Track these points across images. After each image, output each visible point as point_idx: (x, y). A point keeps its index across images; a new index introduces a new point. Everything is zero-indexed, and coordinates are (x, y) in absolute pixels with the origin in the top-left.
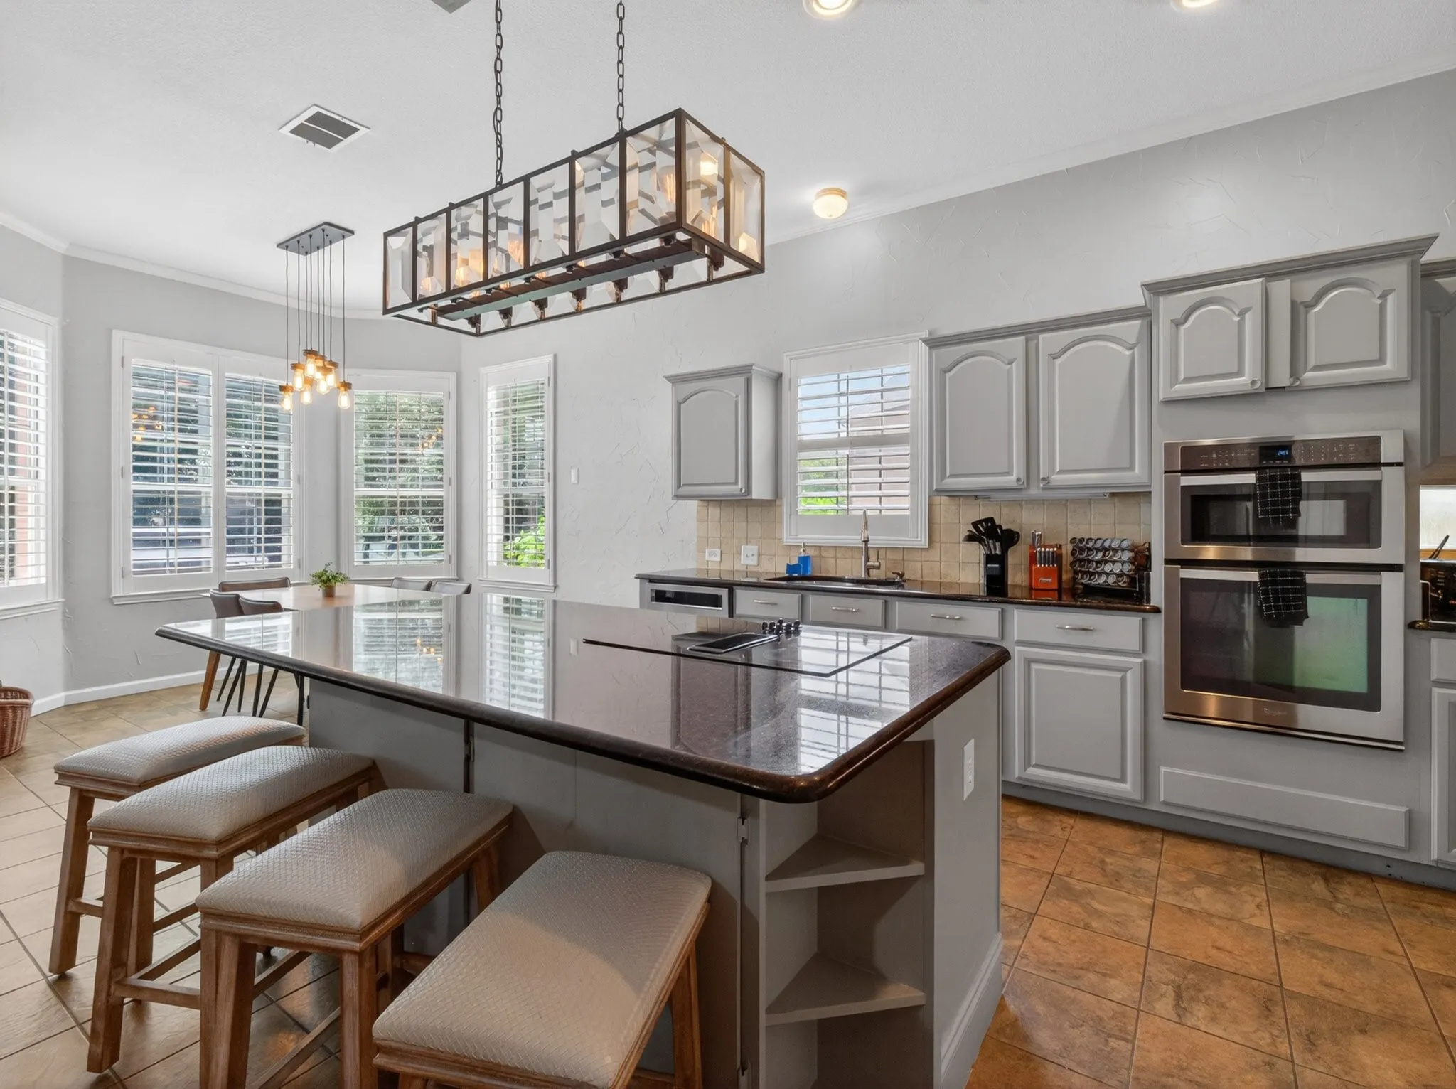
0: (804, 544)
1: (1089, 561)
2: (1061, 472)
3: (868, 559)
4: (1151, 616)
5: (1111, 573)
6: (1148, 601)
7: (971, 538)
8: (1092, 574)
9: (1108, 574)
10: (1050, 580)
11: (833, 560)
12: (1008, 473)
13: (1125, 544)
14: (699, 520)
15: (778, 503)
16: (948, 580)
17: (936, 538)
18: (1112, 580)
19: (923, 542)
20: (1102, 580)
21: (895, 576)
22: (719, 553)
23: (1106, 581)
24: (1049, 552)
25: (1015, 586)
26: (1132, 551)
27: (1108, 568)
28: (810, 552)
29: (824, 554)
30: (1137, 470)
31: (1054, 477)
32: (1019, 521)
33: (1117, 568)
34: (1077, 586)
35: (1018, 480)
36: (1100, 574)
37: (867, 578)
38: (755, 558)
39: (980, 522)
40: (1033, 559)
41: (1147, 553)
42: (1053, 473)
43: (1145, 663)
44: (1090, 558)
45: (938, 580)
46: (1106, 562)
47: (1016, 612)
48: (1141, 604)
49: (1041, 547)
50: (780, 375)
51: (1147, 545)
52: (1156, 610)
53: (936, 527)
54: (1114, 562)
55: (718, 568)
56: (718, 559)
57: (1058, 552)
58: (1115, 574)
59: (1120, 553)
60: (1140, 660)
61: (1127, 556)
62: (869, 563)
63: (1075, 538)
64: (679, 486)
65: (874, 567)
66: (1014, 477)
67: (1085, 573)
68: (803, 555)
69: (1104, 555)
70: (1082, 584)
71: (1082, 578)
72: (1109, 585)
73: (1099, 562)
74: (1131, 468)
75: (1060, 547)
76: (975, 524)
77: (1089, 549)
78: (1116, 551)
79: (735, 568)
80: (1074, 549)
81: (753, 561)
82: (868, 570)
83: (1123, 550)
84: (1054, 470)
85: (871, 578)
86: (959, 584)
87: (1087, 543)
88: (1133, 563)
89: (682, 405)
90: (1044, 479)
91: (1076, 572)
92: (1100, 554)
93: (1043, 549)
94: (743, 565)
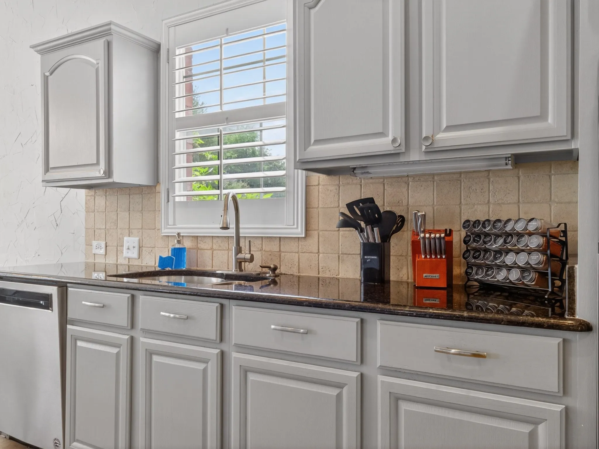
0: (179, 234)
1: (486, 251)
2: (450, 128)
3: (239, 250)
4: (576, 337)
5: (515, 266)
6: (572, 312)
7: (346, 223)
8: (489, 267)
9: (509, 268)
10: (437, 276)
11: (210, 252)
12: (382, 134)
13: (532, 227)
14: (88, 211)
15: (157, 188)
16: (327, 275)
17: (314, 225)
18: (514, 275)
19: (299, 231)
20: (501, 276)
21: (267, 270)
22: (103, 246)
23: (507, 278)
24: (435, 238)
25: (399, 283)
26: (543, 235)
27: (510, 259)
28: (187, 244)
29: (202, 245)
30: (550, 120)
31: (440, 136)
32: (405, 203)
33: (522, 259)
34: (470, 283)
35: (394, 140)
36: (499, 267)
37: (239, 273)
38: (136, 251)
39: (356, 203)
40: (416, 246)
41: (563, 239)
42: (440, 131)
43: (567, 412)
44: (487, 246)
45: (314, 274)
46: (508, 251)
47: (379, 323)
48: (562, 316)
49: (424, 232)
50: (159, 45)
51: (562, 228)
52: (586, 327)
53: (314, 212)
54: (518, 252)
55: (103, 261)
56: (103, 251)
57: (447, 239)
58: (519, 267)
59: (525, 239)
60: (558, 408)
61: (536, 242)
62: (240, 256)
63: (468, 221)
64: (47, 169)
65: (245, 260)
66: (390, 138)
67: (479, 266)
68: (178, 246)
69: (505, 242)
70: (476, 280)
71: (477, 274)
72: (511, 282)
73: (499, 252)
74: (543, 116)
75: (449, 233)
76: (350, 206)
77: (487, 235)
78: (520, 235)
79: (118, 263)
80: (467, 236)
81: (134, 254)
82: (239, 263)
83: (530, 234)
84: (440, 127)
85: (243, 273)
86: (338, 279)
87: (484, 227)
88: (543, 252)
89: (50, 78)
90: (426, 138)
91: (470, 266)
92: (501, 241)
93: (427, 235)
94: (125, 258)
